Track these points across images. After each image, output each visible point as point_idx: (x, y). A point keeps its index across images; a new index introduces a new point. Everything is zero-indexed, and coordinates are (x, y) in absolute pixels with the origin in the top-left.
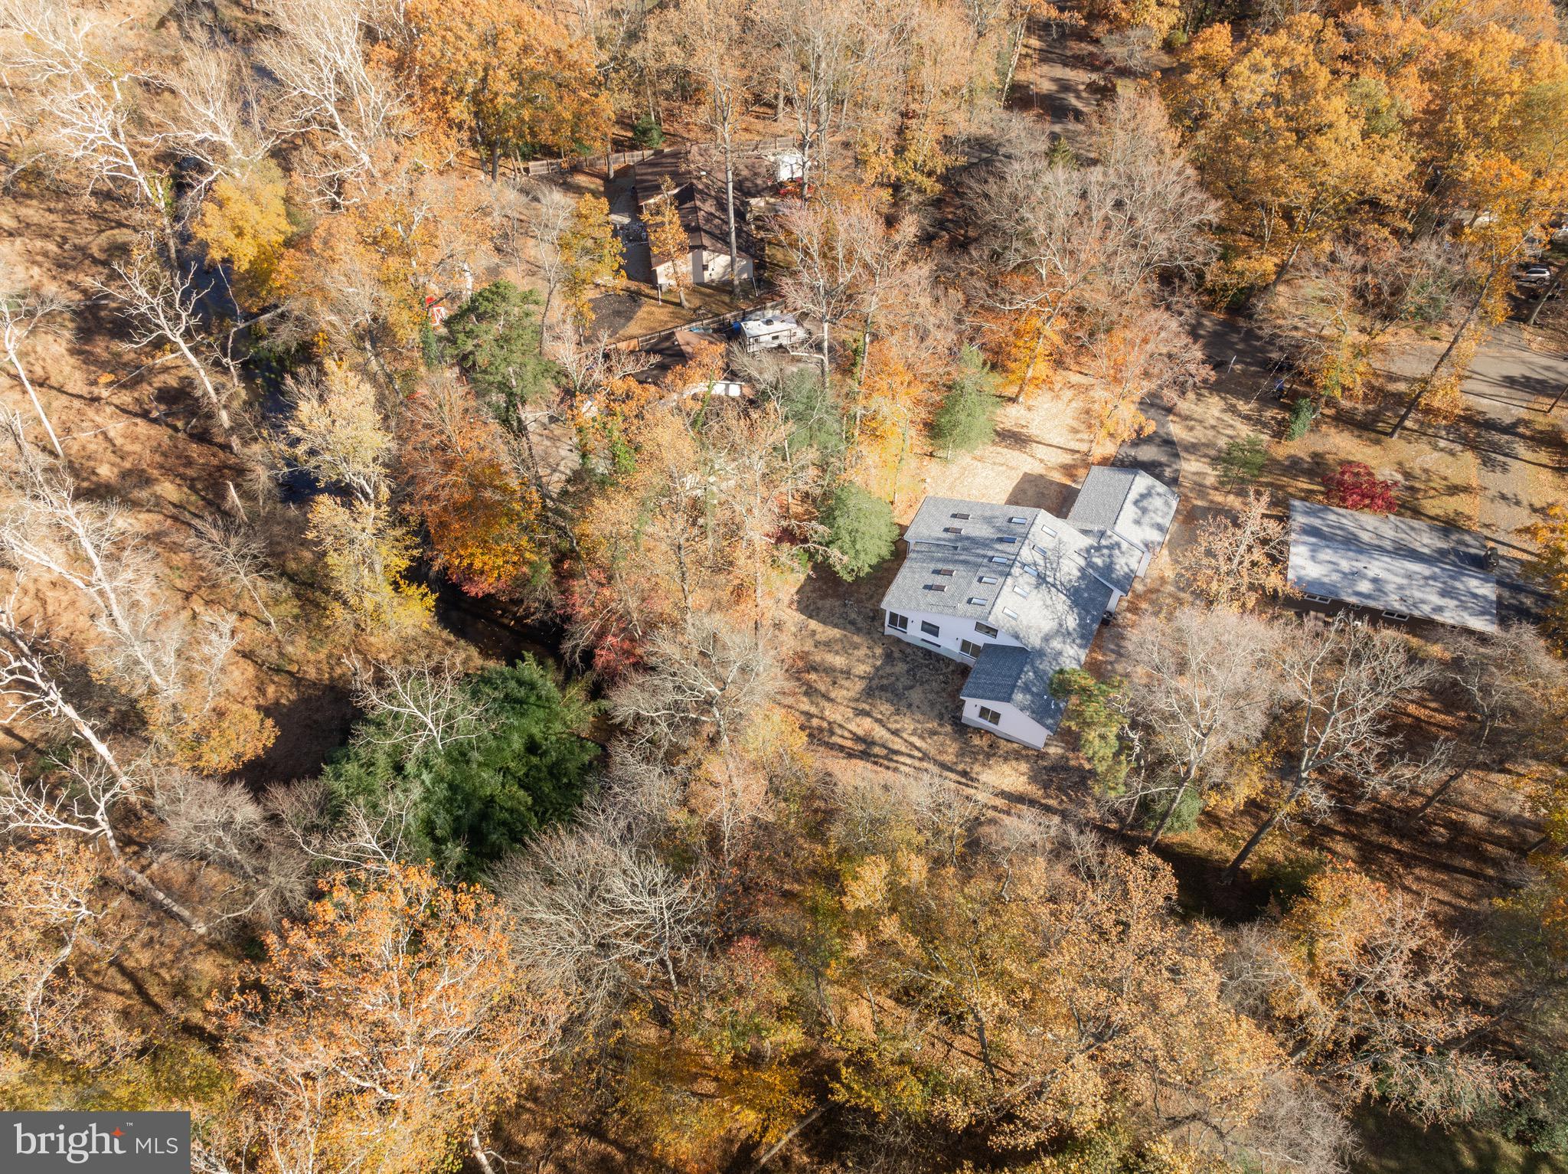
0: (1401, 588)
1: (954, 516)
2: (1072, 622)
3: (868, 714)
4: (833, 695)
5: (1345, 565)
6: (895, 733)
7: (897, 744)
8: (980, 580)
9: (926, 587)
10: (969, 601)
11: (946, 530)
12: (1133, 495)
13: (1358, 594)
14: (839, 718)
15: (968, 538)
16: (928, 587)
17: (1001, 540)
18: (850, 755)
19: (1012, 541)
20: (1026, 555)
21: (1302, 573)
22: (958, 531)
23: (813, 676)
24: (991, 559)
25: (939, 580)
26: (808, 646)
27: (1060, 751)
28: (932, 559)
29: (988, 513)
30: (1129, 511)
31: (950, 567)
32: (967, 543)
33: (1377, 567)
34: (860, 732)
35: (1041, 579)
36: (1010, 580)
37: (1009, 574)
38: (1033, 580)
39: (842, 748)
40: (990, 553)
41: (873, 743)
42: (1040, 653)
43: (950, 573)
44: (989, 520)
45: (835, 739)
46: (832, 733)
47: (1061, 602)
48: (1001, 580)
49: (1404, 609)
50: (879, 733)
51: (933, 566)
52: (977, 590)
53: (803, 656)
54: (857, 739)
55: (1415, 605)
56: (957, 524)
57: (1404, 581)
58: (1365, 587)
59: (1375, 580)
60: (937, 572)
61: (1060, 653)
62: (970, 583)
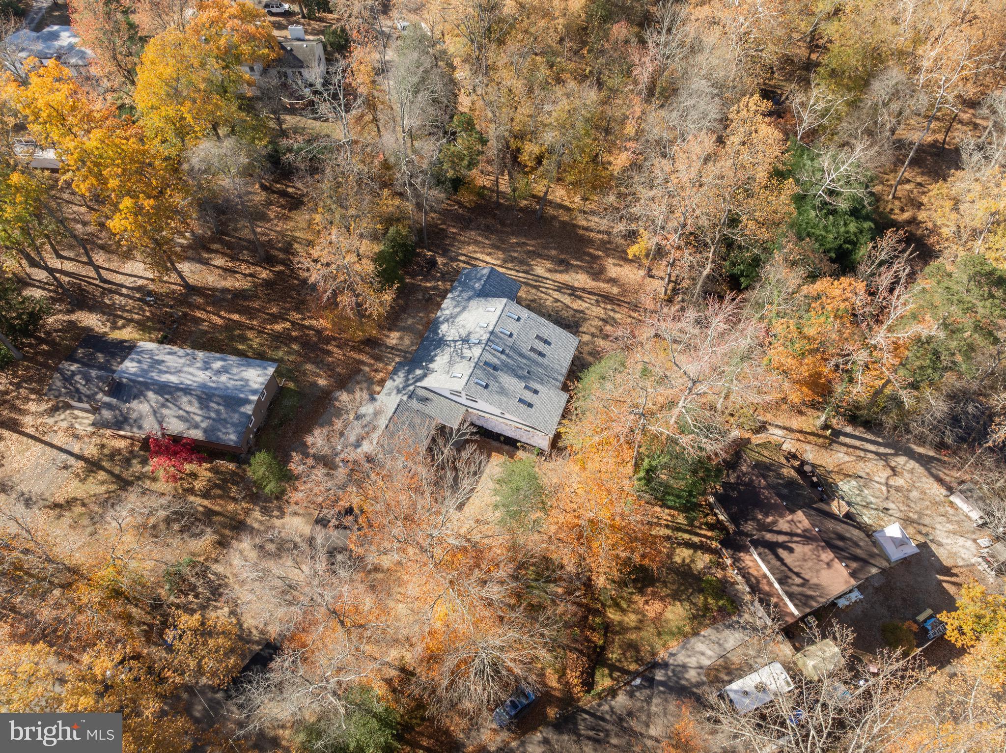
0: (191, 364)
1: (530, 405)
2: (444, 328)
3: (576, 311)
4: (601, 323)
5: (224, 378)
6: (557, 301)
7: (556, 295)
8: (511, 335)
9: (549, 344)
10: (519, 319)
11: (536, 392)
12: (378, 432)
13: (225, 360)
14: (594, 308)
15: (520, 377)
16: (547, 342)
17: (495, 368)
18: (583, 290)
19: (486, 363)
20: (476, 351)
21: (261, 373)
22: (526, 387)
24: (503, 352)
25: (540, 346)
28: (545, 368)
29: (504, 399)
30: (382, 421)
31: (532, 354)
32: (520, 372)
33: (199, 378)
34: (580, 302)
35: (466, 340)
36: (491, 328)
37: (492, 333)
38: (472, 336)
39: (590, 293)
40: (503, 357)
41: (570, 295)
42: (469, 299)
43: (532, 350)
44: (503, 391)
45: (595, 298)
46: (597, 301)
47: (451, 334)
48: (497, 330)
49: (196, 352)
50: (567, 300)
51: (545, 361)
52: (513, 327)
54: (580, 298)
55: (188, 354)
56: (528, 396)
57: (185, 369)
58: (218, 365)
59: (208, 368)
60: (541, 354)
61: (455, 307)
62: (518, 335)
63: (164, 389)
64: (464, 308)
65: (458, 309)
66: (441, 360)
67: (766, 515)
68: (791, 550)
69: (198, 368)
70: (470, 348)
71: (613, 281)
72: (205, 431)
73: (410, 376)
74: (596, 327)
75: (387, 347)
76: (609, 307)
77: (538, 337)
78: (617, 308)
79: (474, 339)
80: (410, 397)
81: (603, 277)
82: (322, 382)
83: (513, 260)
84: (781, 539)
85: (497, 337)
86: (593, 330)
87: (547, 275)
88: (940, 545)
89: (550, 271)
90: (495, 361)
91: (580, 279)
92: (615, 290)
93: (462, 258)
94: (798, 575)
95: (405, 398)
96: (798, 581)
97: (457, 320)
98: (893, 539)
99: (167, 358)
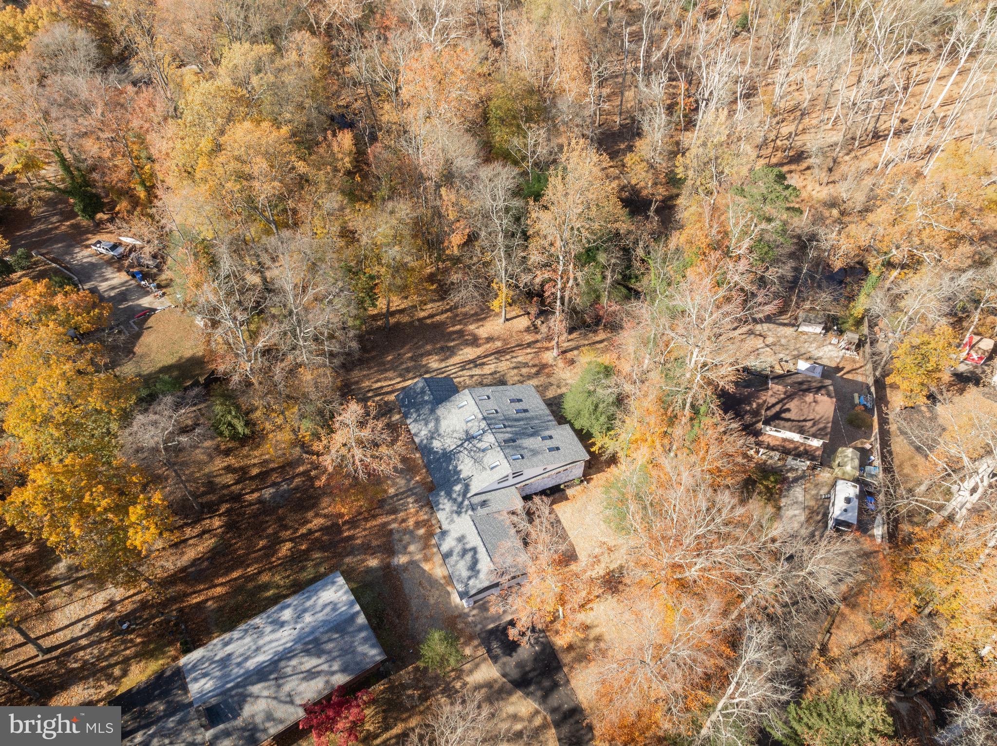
0: (261, 634)
1: (557, 448)
2: (436, 444)
3: (491, 374)
4: (516, 371)
5: (308, 618)
6: (472, 376)
7: (466, 373)
8: (497, 412)
10: (489, 398)
11: (551, 437)
12: (482, 550)
13: (289, 606)
14: (500, 364)
15: (532, 435)
16: (520, 400)
17: (513, 441)
18: (479, 357)
19: (505, 441)
20: (489, 438)
21: (334, 588)
22: (544, 438)
23: (534, 370)
24: (505, 427)
25: (519, 406)
26: (552, 380)
27: (393, 419)
28: (537, 418)
29: (540, 457)
30: (474, 540)
31: (521, 415)
32: (529, 432)
33: (284, 637)
34: (486, 367)
35: (470, 438)
36: (480, 416)
37: (485, 418)
38: (471, 432)
39: (486, 356)
40: (509, 429)
41: (476, 367)
42: (432, 411)
43: (518, 412)
44: (535, 453)
45: (493, 357)
46: (497, 359)
47: (450, 444)
48: (485, 414)
49: (252, 622)
50: (477, 371)
51: (532, 413)
52: (491, 405)
53: (549, 376)
54: (483, 364)
55: (246, 631)
56: (549, 443)
57: (261, 642)
58: (287, 615)
59: (282, 624)
60: (526, 411)
61: (426, 424)
62: (500, 407)
63: (261, 674)
64: (437, 420)
65: (431, 425)
66: (466, 466)
67: (750, 404)
68: (788, 410)
69: (273, 631)
70: (480, 440)
71: (490, 339)
72: (344, 670)
73: (454, 496)
74: (516, 375)
75: (392, 497)
76: (508, 357)
77: (512, 401)
78: (514, 354)
79: (474, 431)
80: (473, 509)
81: (481, 341)
82: (373, 563)
83: (408, 370)
84: (777, 408)
85: (491, 419)
86: (516, 378)
87: (443, 365)
88: (821, 358)
89: (442, 360)
90: (508, 436)
91: (469, 353)
92: (499, 344)
93: (370, 394)
94: (805, 420)
95: (470, 512)
96: (809, 424)
97: (441, 431)
98: (807, 369)
99: (229, 649)
